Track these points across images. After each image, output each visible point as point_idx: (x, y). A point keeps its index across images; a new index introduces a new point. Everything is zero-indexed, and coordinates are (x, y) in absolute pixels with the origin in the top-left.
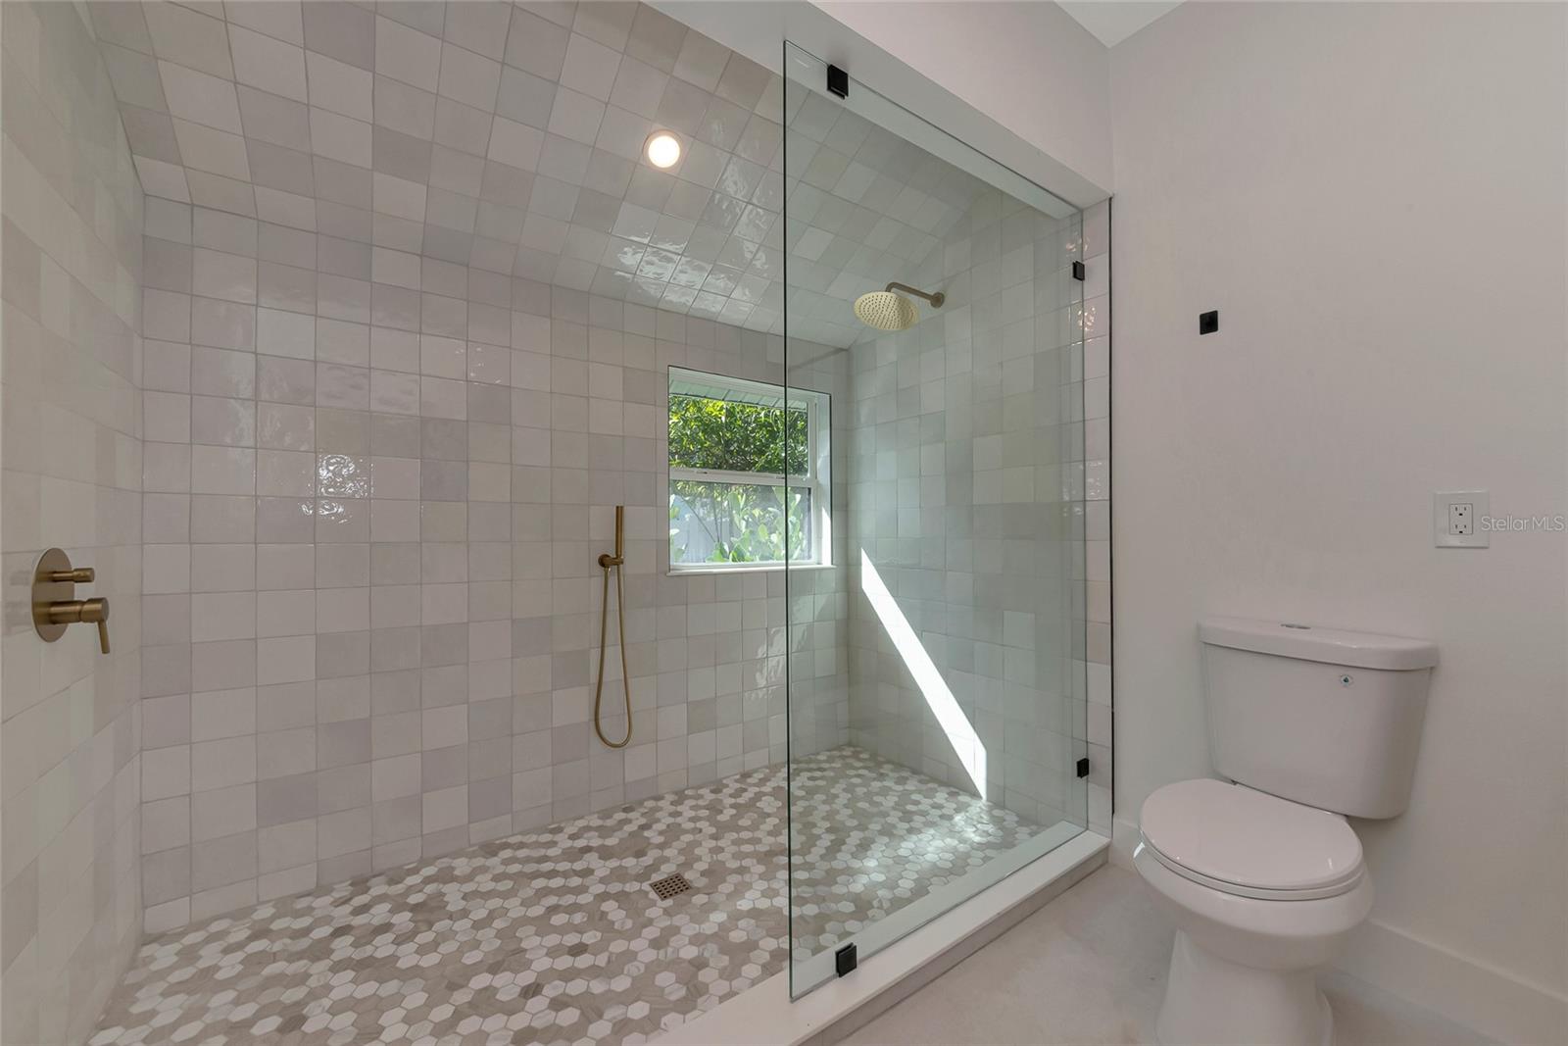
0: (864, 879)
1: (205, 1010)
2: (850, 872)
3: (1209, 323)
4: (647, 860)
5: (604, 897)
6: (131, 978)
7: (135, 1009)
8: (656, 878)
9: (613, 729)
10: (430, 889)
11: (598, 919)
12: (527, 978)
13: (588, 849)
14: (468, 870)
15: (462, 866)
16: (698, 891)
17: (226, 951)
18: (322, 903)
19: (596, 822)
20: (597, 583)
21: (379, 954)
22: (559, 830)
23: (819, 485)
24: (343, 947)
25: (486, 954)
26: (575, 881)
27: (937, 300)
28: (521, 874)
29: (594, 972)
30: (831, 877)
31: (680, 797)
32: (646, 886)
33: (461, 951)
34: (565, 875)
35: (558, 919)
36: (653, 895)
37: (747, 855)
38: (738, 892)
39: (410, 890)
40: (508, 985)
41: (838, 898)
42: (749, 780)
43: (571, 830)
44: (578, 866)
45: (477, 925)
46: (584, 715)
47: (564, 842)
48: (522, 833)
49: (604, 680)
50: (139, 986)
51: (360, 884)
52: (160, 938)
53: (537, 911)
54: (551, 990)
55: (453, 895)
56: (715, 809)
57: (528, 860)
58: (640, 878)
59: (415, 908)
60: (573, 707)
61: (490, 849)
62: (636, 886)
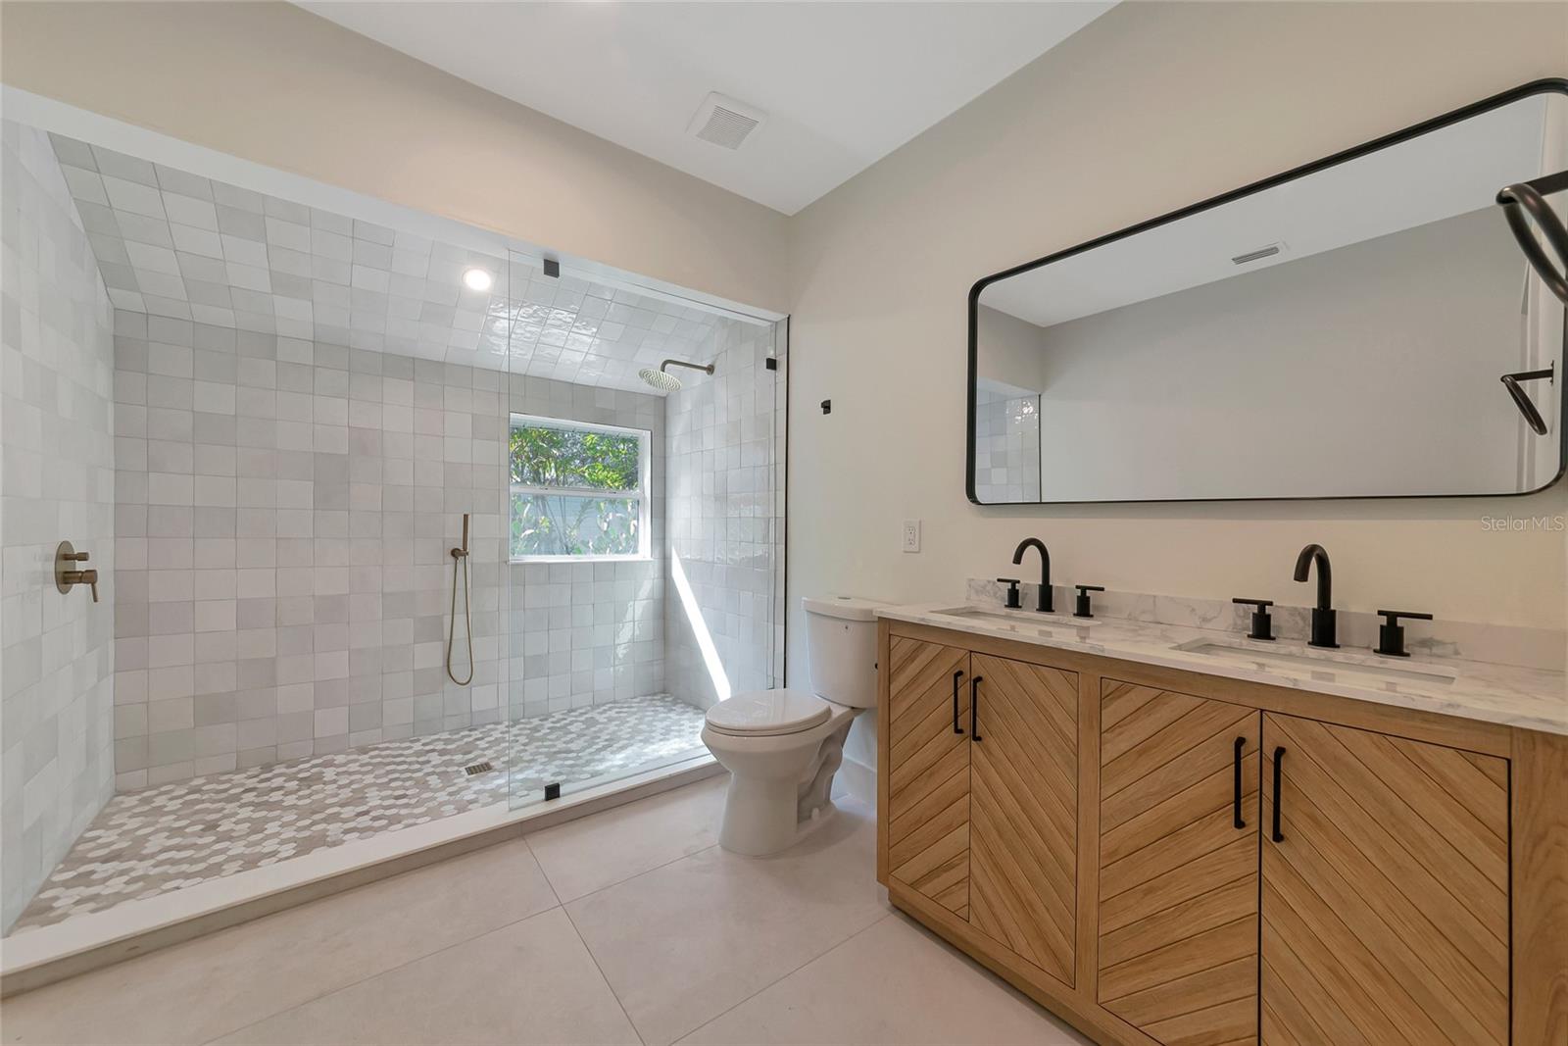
0: (608, 764)
1: (157, 822)
2: (601, 761)
3: (827, 407)
4: (471, 756)
5: (428, 774)
6: (108, 810)
7: (111, 823)
8: (471, 765)
9: (460, 671)
10: (314, 770)
11: (422, 784)
12: (364, 808)
13: (433, 751)
14: (344, 761)
15: (340, 759)
16: (495, 770)
17: (171, 799)
18: (238, 778)
19: (445, 736)
20: (449, 569)
21: (271, 800)
22: (418, 740)
23: (644, 498)
24: (250, 797)
25: (341, 799)
26: (417, 766)
27: (710, 369)
28: (380, 763)
29: (406, 806)
30: (588, 763)
31: (515, 722)
32: (463, 769)
33: (325, 798)
34: (410, 763)
35: (393, 784)
36: (465, 773)
37: (541, 753)
38: (521, 771)
39: (301, 771)
40: (348, 812)
41: (585, 772)
42: (573, 714)
43: (423, 741)
44: (421, 759)
45: (340, 787)
46: (440, 662)
47: (418, 746)
48: (389, 742)
49: (454, 637)
50: (114, 814)
51: (267, 767)
52: (128, 793)
53: (386, 780)
54: (374, 814)
55: (329, 773)
56: (536, 729)
57: (388, 756)
58: (460, 765)
59: (301, 780)
60: (430, 656)
61: (363, 751)
62: (456, 768)
